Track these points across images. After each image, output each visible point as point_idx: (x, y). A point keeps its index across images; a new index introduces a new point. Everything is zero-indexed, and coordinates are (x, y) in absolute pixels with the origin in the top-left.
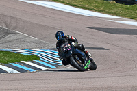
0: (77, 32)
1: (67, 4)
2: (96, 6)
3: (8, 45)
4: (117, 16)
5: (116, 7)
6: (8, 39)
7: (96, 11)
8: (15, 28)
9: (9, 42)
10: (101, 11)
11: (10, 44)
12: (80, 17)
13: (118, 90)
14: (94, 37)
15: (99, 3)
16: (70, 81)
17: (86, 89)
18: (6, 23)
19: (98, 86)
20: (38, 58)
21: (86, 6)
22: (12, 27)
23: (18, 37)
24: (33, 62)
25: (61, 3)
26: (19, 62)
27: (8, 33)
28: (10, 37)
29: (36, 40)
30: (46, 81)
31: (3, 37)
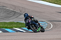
0: (52, 14)
1: (47, 2)
2: (60, 3)
3: (21, 20)
6: (21, 17)
14: (59, 16)
16: (49, 35)
17: (56, 39)
18: (20, 10)
22: (23, 12)
25: (45, 1)
27: (21, 14)
31: (19, 16)
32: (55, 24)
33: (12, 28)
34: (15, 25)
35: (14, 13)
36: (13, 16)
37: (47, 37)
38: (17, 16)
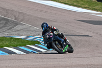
0: (68, 24)
2: (82, 4)
3: (17, 33)
4: (98, 11)
5: (97, 5)
6: (17, 29)
7: (82, 7)
8: (22, 21)
9: (17, 31)
10: (86, 8)
11: (18, 32)
12: (70, 12)
13: (99, 66)
14: (81, 27)
15: (84, 2)
16: (63, 60)
17: (75, 66)
18: (15, 16)
19: (84, 64)
20: (39, 43)
21: (75, 4)
22: (20, 20)
23: (24, 27)
24: (36, 46)
26: (25, 46)
27: (17, 24)
28: (18, 27)
29: (38, 30)
30: (45, 60)
31: (13, 27)
32: (74, 41)
33: (2, 47)
34: (7, 43)
35: (5, 22)
36: (3, 27)
37: (60, 63)
38: (11, 26)
